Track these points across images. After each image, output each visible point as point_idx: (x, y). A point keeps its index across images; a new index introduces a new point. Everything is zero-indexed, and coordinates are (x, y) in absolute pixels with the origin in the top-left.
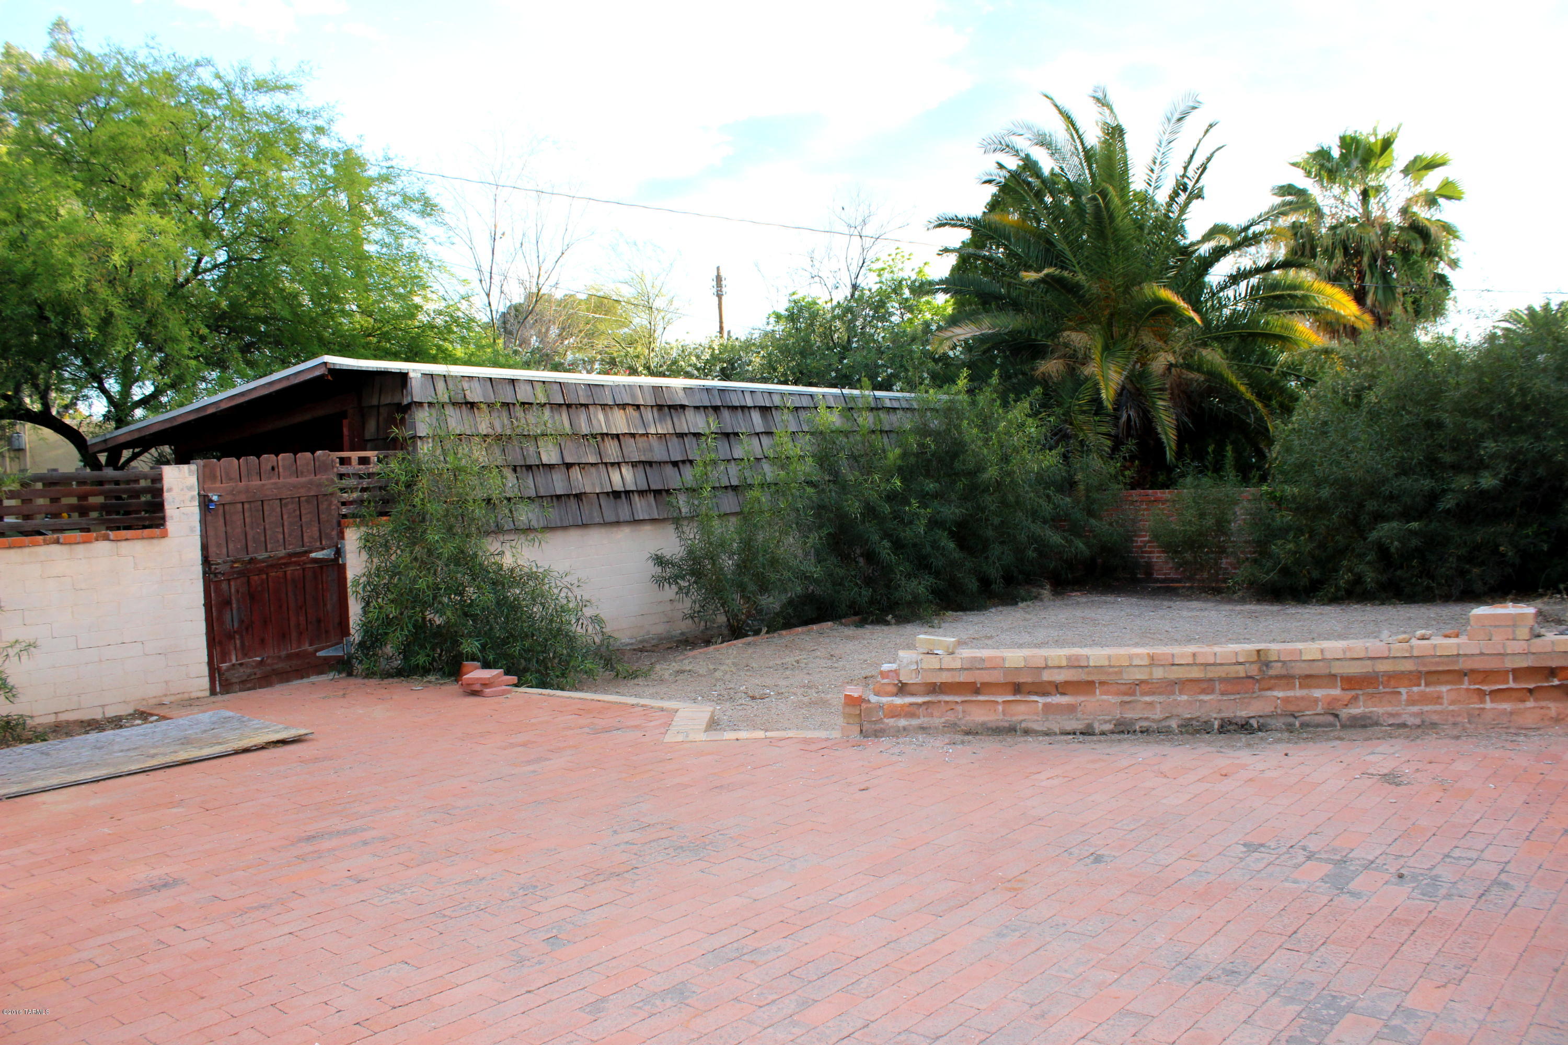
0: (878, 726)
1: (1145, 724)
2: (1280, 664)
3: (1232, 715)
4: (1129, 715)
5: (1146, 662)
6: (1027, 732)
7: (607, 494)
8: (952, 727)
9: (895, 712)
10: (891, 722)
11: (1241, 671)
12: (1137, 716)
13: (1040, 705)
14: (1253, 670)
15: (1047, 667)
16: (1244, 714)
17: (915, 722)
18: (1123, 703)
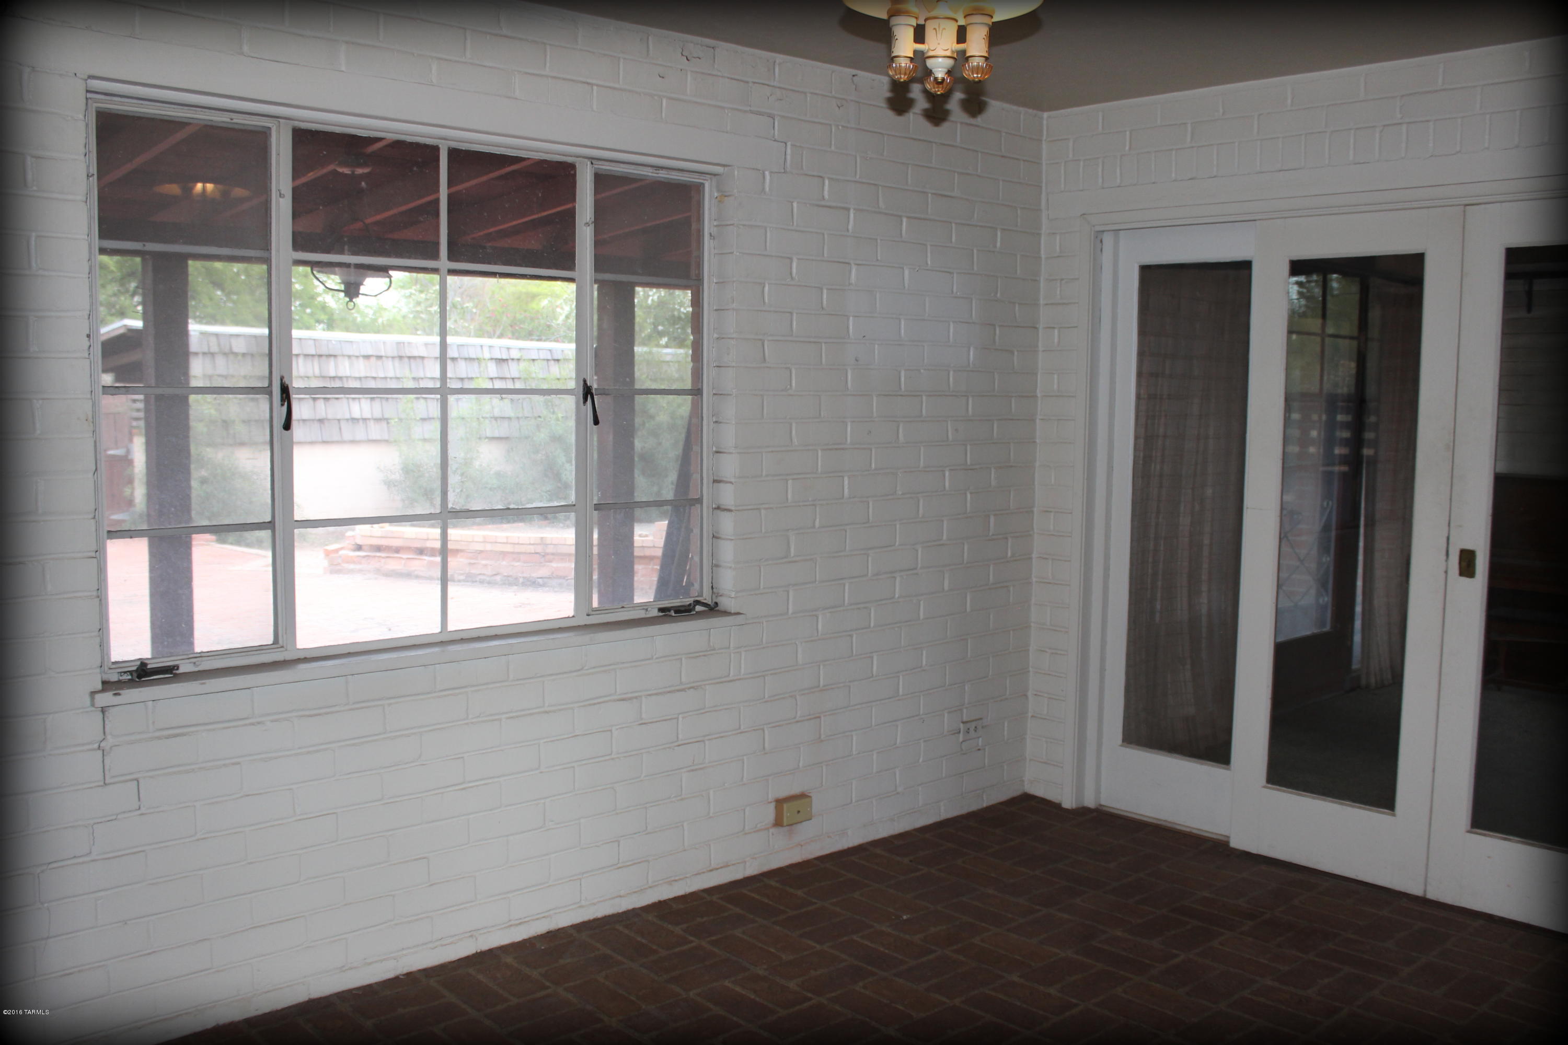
0: (339, 567)
1: (482, 577)
2: (552, 546)
3: (529, 576)
4: (474, 571)
5: (481, 539)
6: (417, 577)
7: (347, 420)
8: (378, 571)
9: (349, 560)
10: (346, 566)
11: (532, 549)
12: (478, 572)
13: (426, 562)
14: (539, 549)
15: (428, 539)
16: (534, 575)
17: (358, 567)
18: (470, 564)
